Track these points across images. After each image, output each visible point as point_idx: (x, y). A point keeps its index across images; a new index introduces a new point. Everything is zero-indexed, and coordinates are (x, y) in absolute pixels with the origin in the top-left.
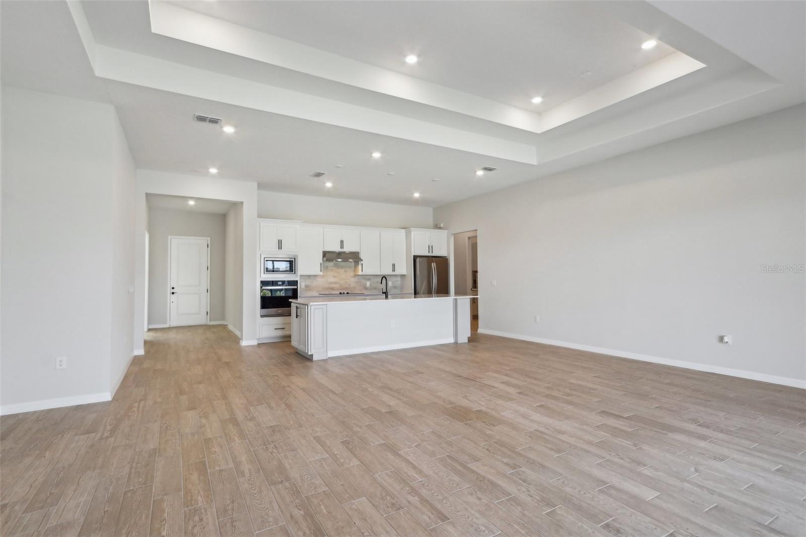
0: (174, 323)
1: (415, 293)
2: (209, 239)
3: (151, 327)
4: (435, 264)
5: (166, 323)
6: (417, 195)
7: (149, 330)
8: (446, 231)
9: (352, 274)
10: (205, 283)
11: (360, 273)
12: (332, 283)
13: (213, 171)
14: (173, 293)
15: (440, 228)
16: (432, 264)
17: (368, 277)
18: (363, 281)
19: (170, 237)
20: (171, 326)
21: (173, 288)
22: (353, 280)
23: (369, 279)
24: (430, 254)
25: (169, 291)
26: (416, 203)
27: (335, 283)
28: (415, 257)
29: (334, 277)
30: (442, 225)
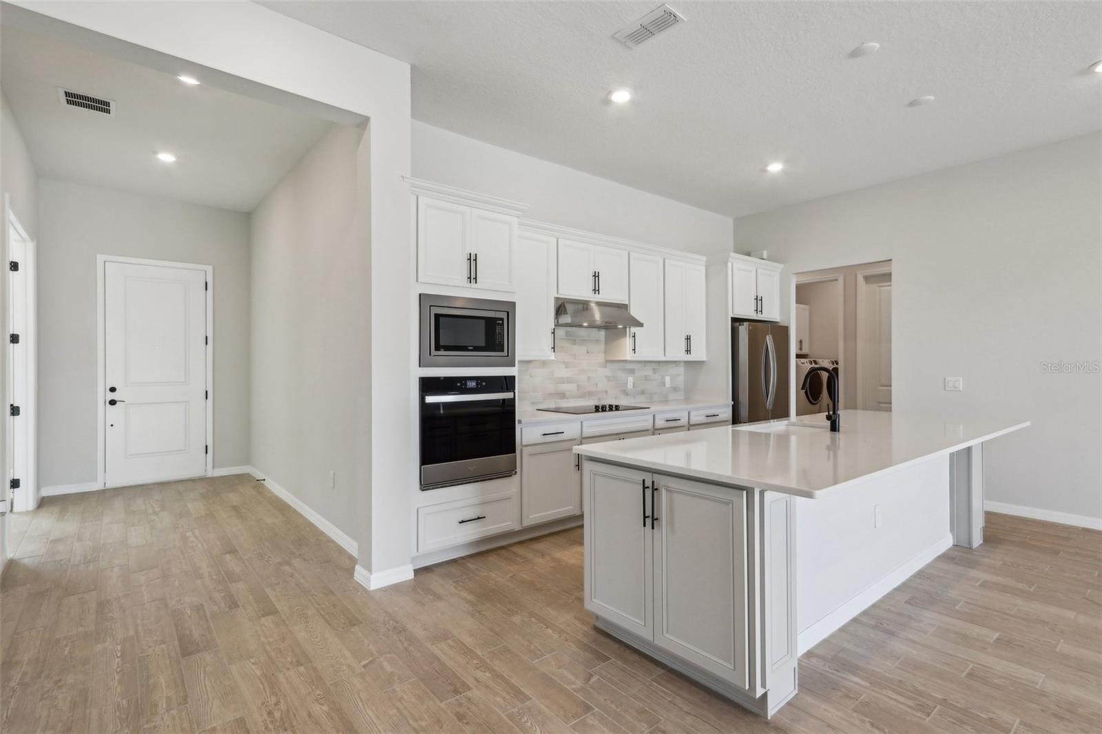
0: (116, 479)
2: (209, 269)
3: (47, 492)
4: (771, 337)
5: (95, 479)
7: (43, 503)
8: (782, 266)
9: (601, 358)
10: (201, 377)
11: (629, 355)
12: (562, 381)
14: (113, 402)
16: (767, 337)
17: (629, 366)
18: (621, 375)
19: (100, 258)
20: (109, 486)
21: (113, 390)
22: (603, 372)
23: (632, 371)
24: (758, 317)
25: (102, 395)
27: (569, 381)
28: (735, 322)
29: (567, 365)
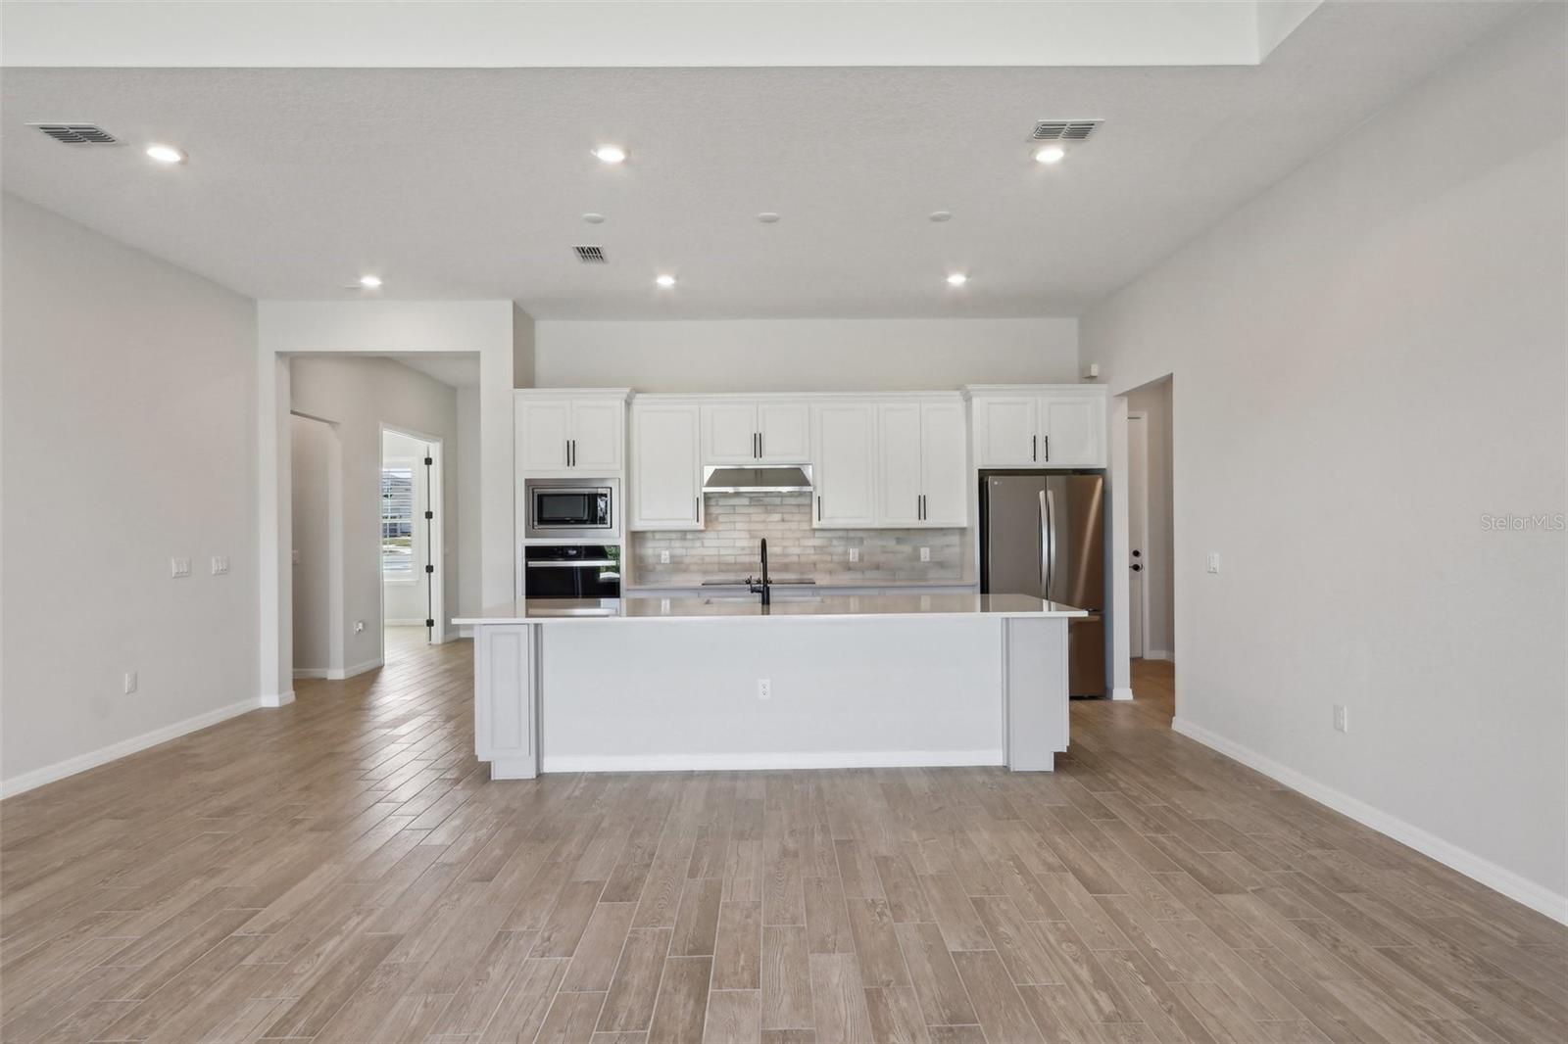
1: (985, 589)
4: (1050, 493)
6: (957, 280)
8: (1106, 388)
9: (806, 526)
11: (816, 524)
13: (371, 282)
15: (1091, 379)
16: (1042, 493)
17: (853, 535)
18: (837, 545)
24: (1041, 464)
26: (959, 306)
28: (984, 475)
30: (1095, 371)
